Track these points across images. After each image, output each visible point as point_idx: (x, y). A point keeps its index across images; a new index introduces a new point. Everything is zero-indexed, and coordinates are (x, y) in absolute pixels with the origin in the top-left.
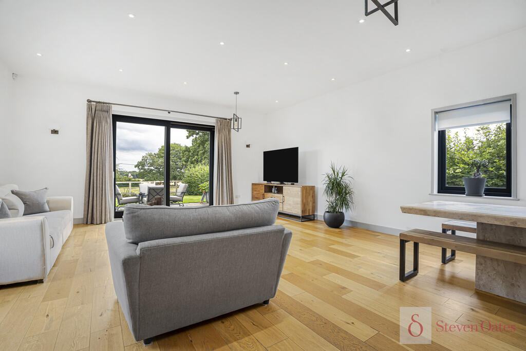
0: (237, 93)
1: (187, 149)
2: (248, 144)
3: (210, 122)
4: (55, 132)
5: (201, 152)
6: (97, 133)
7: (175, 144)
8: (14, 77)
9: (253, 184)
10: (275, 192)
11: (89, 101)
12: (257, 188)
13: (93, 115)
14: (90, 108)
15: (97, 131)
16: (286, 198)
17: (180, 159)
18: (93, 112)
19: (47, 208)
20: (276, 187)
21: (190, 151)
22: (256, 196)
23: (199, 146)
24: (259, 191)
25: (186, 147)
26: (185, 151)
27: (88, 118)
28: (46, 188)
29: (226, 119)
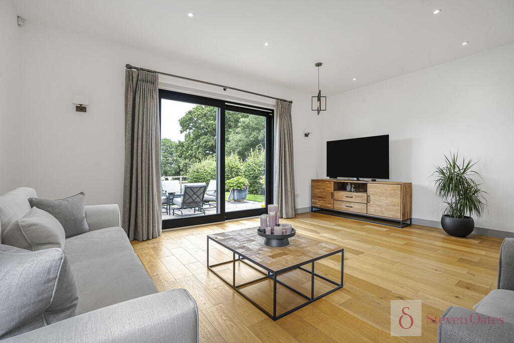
0: (319, 65)
1: (181, 144)
2: (306, 132)
3: (269, 104)
4: (81, 108)
5: (195, 147)
6: (141, 112)
7: (165, 139)
8: (20, 23)
9: (312, 180)
10: (352, 190)
11: (129, 67)
12: (321, 186)
13: (134, 87)
14: (129, 76)
15: (141, 109)
16: (372, 198)
17: (171, 154)
18: (134, 82)
19: (87, 227)
20: (351, 184)
21: (183, 146)
22: (318, 195)
23: (192, 141)
24: (324, 189)
25: (180, 142)
26: (178, 146)
27: (127, 90)
28: (82, 193)
29: (286, 101)
